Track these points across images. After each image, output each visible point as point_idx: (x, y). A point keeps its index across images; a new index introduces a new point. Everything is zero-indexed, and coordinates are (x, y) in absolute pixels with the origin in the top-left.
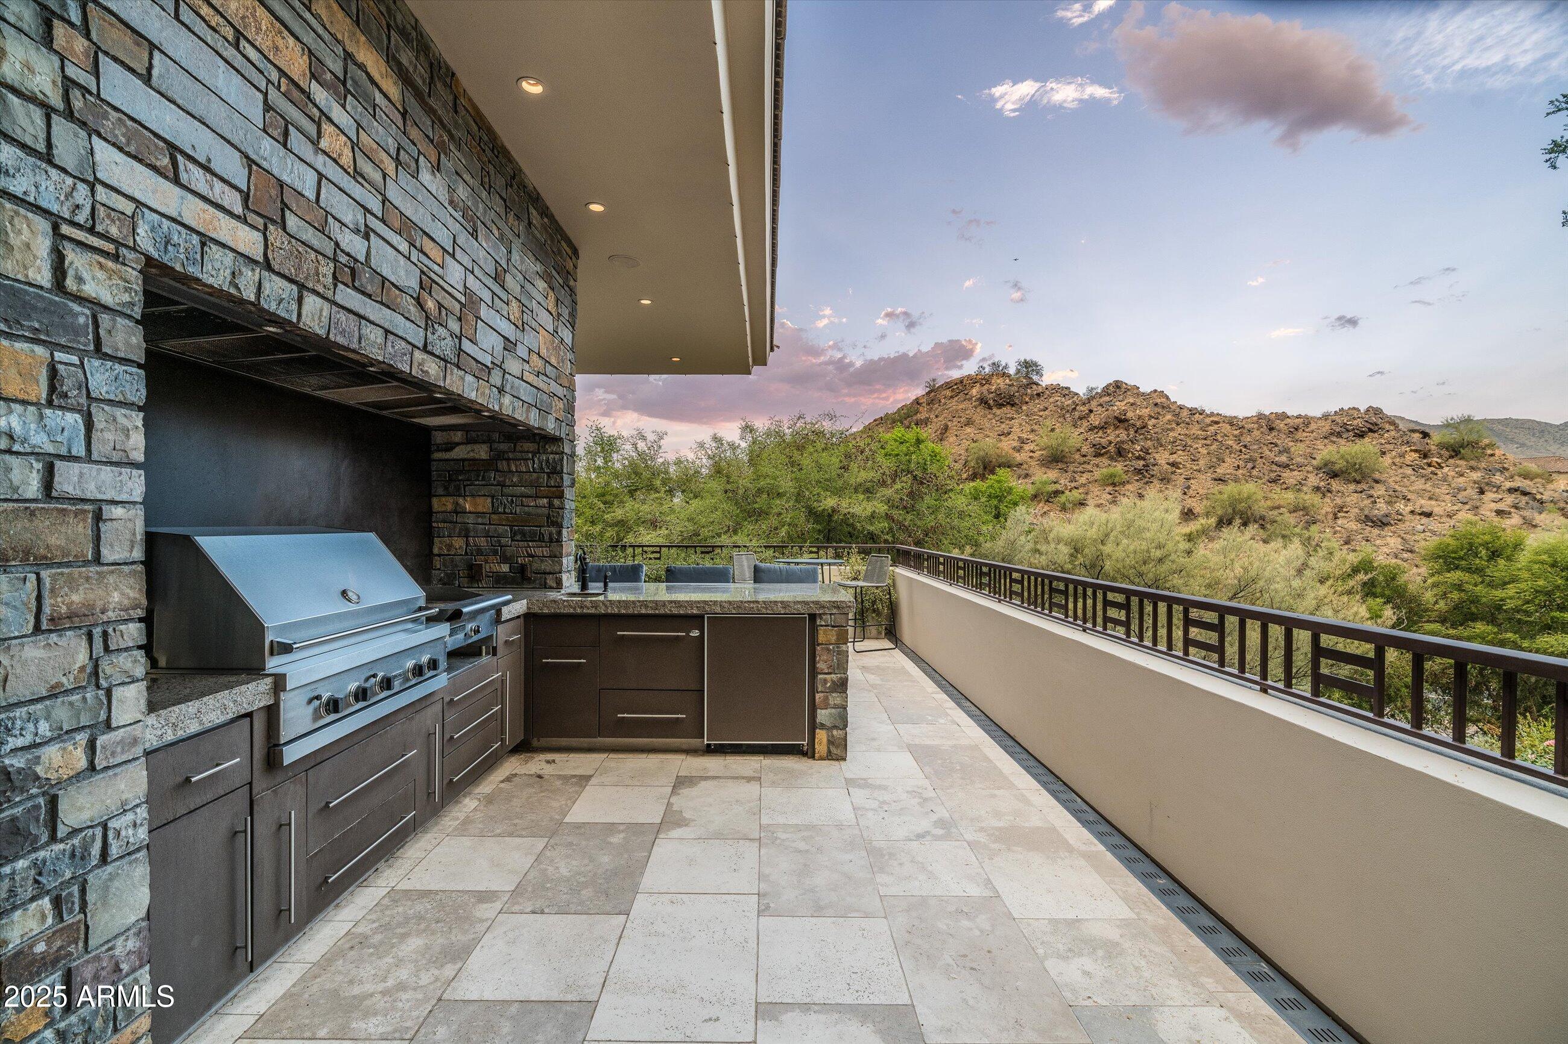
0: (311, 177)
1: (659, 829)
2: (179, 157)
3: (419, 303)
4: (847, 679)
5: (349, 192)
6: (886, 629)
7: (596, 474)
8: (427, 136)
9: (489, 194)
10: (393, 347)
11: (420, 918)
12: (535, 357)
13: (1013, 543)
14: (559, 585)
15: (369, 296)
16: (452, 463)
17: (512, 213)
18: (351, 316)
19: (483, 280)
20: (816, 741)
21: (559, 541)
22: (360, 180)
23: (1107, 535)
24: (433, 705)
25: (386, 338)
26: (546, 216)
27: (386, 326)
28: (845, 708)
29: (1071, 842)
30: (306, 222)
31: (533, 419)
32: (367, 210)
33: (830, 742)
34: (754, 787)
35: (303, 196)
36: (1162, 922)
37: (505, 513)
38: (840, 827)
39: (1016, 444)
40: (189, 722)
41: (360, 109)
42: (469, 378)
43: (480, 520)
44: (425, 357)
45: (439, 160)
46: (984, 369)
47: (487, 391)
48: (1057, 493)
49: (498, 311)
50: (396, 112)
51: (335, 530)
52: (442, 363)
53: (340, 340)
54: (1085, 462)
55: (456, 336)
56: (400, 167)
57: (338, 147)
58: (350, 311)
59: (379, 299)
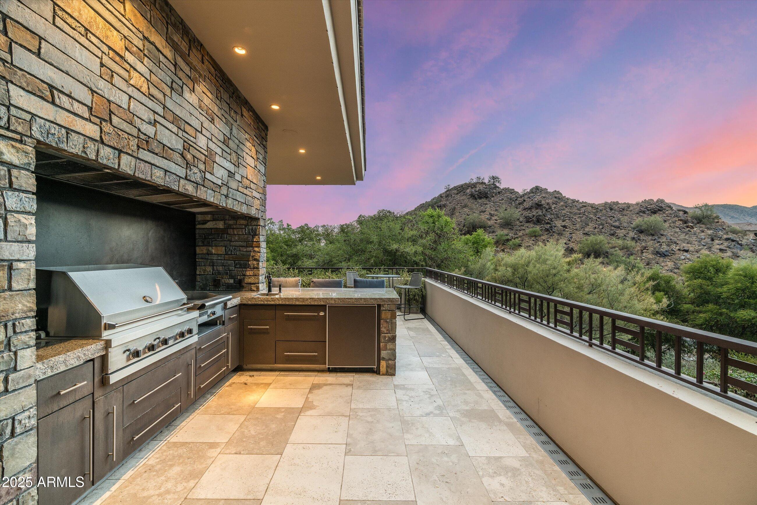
0: (126, 98)
1: (301, 411)
2: (55, 92)
3: (183, 157)
4: (396, 336)
5: (145, 104)
6: (421, 308)
7: (283, 232)
8: (188, 75)
9: (221, 102)
10: (169, 178)
11: (180, 456)
12: (245, 180)
13: (484, 265)
14: (258, 289)
15: (157, 154)
16: (206, 230)
17: (233, 110)
18: (147, 164)
19: (217, 143)
20: (381, 366)
21: (258, 268)
22: (152, 98)
23: (529, 262)
24: (191, 351)
25: (165, 174)
26: (251, 111)
27: (165, 168)
28: (395, 350)
29: (501, 417)
30: (123, 120)
31: (244, 210)
32: (155, 112)
33: (387, 367)
34: (350, 389)
35: (121, 107)
36: (541, 458)
37: (231, 254)
38: (389, 409)
39: (487, 217)
40: (59, 365)
41: (152, 64)
42: (210, 191)
43: (219, 258)
44: (186, 182)
45: (194, 87)
46: (473, 180)
47: (219, 197)
48: (508, 240)
49: (225, 158)
50: (171, 64)
51: (145, 266)
52: (195, 185)
53: (141, 176)
54: (521, 225)
55: (203, 171)
56: (173, 91)
57: (140, 83)
58: (146, 162)
59: (162, 155)
